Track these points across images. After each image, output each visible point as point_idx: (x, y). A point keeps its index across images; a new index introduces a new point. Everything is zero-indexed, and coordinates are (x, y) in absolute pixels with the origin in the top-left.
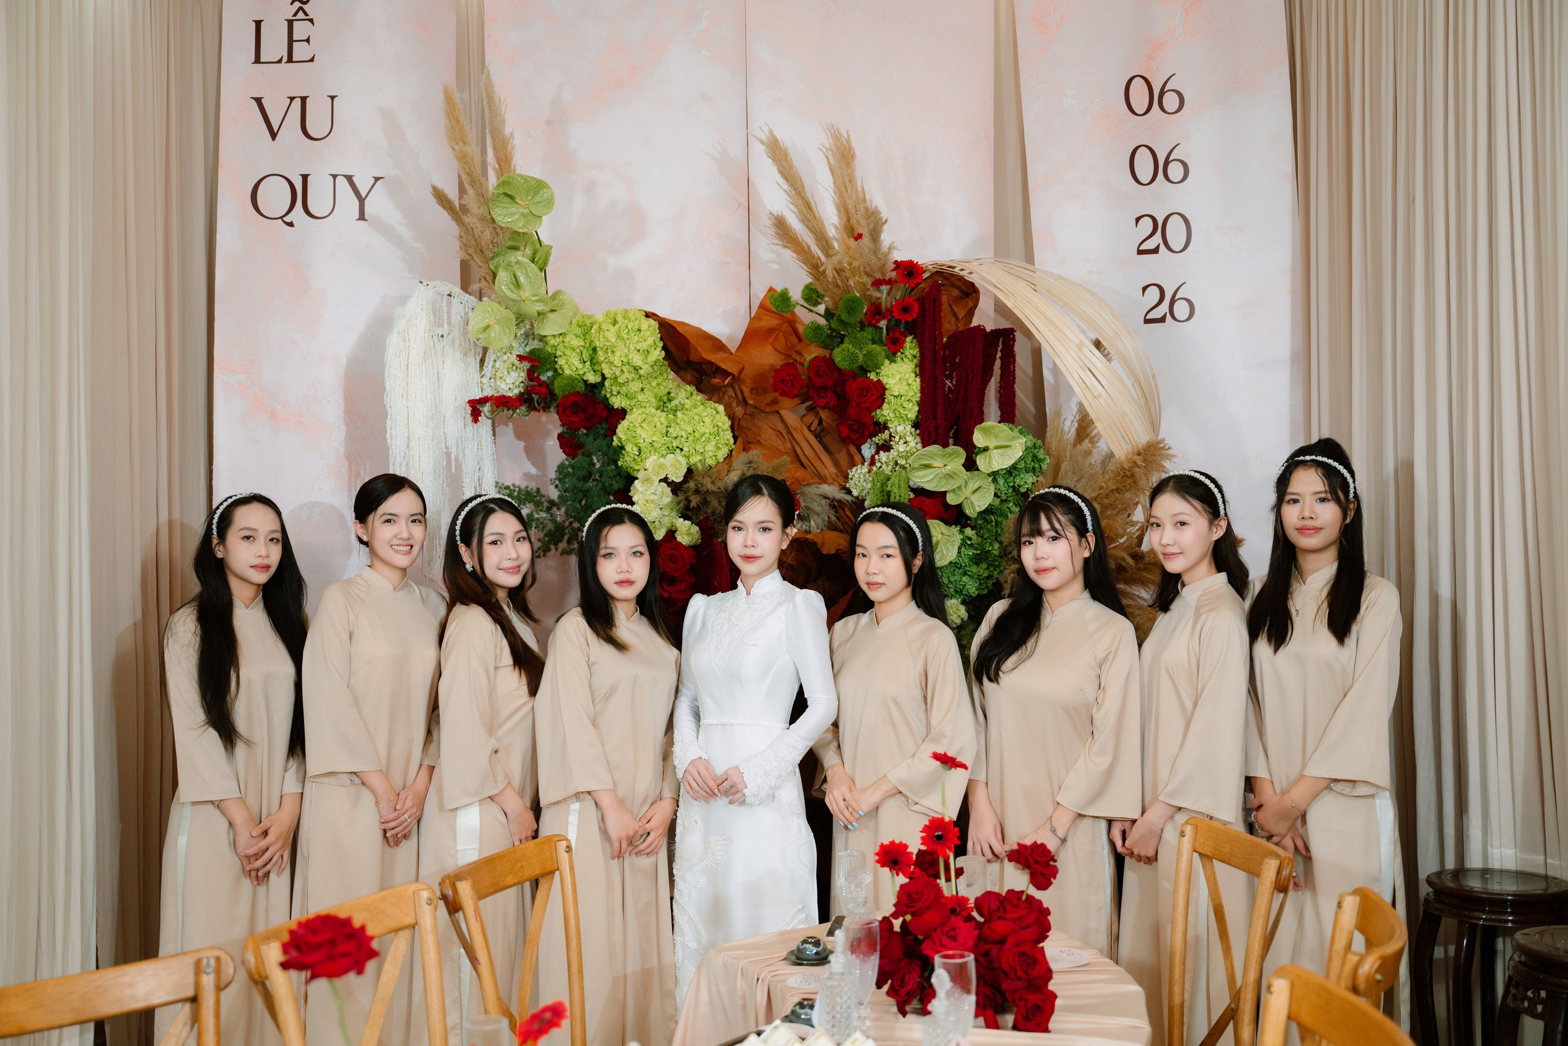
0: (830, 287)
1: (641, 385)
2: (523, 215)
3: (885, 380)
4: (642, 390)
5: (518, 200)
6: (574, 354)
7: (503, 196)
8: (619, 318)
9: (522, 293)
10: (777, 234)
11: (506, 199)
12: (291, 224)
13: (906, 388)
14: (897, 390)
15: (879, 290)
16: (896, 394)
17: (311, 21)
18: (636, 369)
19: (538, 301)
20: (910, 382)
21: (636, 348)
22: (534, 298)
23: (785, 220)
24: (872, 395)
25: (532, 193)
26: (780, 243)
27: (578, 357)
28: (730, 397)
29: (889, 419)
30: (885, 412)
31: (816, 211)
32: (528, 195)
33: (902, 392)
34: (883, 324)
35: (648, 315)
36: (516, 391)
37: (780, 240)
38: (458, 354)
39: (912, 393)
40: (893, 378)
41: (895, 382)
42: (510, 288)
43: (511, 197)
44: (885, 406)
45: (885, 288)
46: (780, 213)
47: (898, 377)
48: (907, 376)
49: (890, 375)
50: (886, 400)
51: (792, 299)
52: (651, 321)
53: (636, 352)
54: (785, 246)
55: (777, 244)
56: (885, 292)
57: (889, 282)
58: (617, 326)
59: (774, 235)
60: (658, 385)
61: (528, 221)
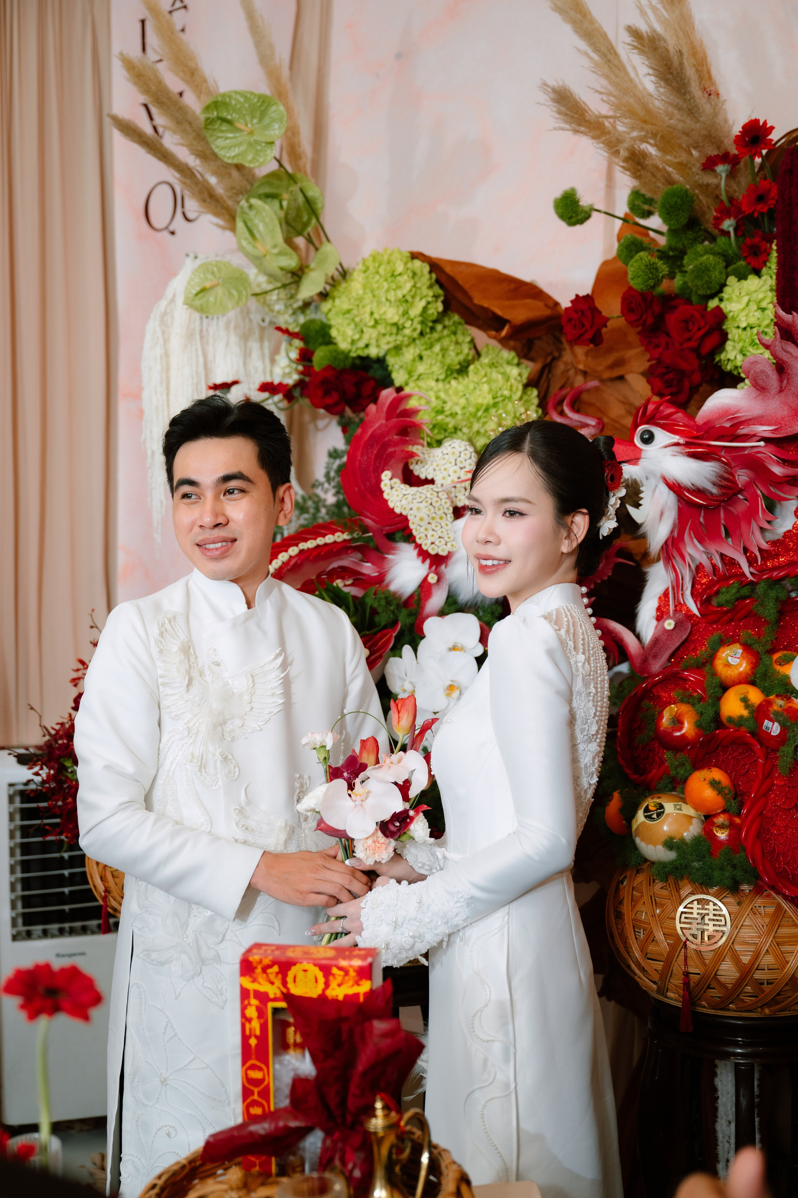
0: (659, 184)
1: (418, 352)
2: (250, 145)
3: (728, 307)
4: (421, 358)
5: (240, 125)
6: (346, 322)
7: (219, 122)
8: (370, 263)
9: (259, 245)
10: (559, 113)
11: (225, 127)
12: (173, 233)
13: (758, 314)
14: (743, 319)
15: (717, 175)
16: (743, 325)
17: (185, 7)
18: (398, 328)
19: (280, 254)
20: (764, 304)
21: (387, 300)
22: (275, 251)
23: (569, 91)
24: (699, 329)
25: (258, 115)
26: (567, 126)
27: (352, 326)
28: (566, 364)
29: (739, 364)
30: (731, 356)
31: (637, 80)
32: (253, 117)
33: (752, 320)
34: (728, 224)
35: (414, 256)
36: (296, 377)
37: (566, 122)
38: (234, 339)
39: (767, 321)
40: (738, 302)
41: (741, 306)
42: (249, 243)
43: (229, 122)
44: (729, 345)
45: (722, 169)
46: (561, 83)
47: (745, 299)
48: (761, 296)
49: (735, 298)
50: (730, 336)
51: (581, 203)
52: (417, 263)
53: (388, 304)
54: (576, 131)
55: (562, 129)
56: (724, 175)
57: (725, 158)
58: (367, 274)
59: (557, 116)
60: (444, 350)
61: (257, 151)
